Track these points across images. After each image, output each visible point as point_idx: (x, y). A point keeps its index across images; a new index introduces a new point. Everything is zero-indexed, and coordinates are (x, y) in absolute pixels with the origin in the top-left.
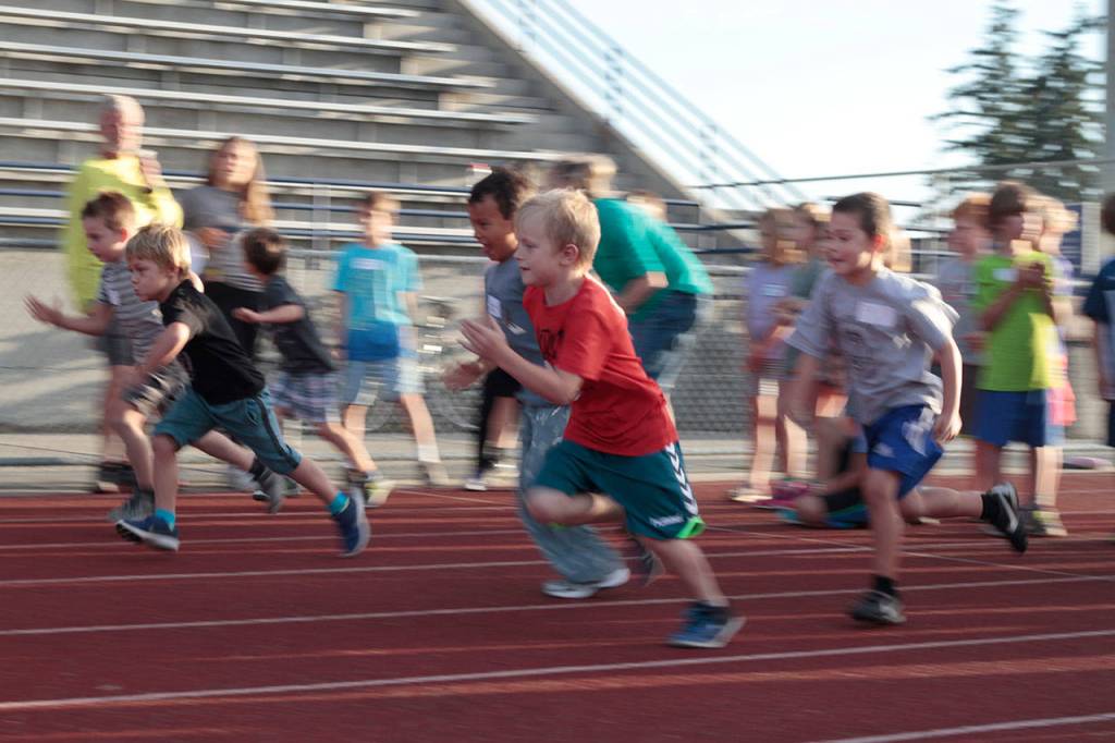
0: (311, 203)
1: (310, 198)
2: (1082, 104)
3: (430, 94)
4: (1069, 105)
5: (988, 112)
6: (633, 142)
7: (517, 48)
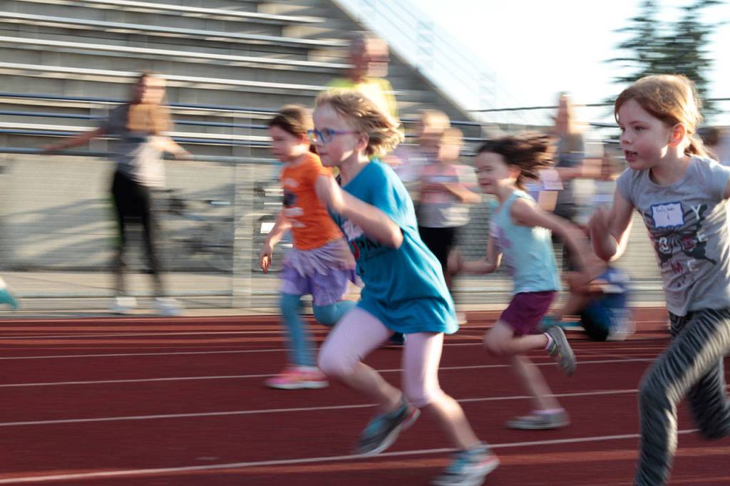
0: (232, 122)
1: (231, 119)
2: (699, 54)
3: (303, 50)
4: (690, 55)
5: (642, 59)
6: (436, 84)
7: (357, 21)
